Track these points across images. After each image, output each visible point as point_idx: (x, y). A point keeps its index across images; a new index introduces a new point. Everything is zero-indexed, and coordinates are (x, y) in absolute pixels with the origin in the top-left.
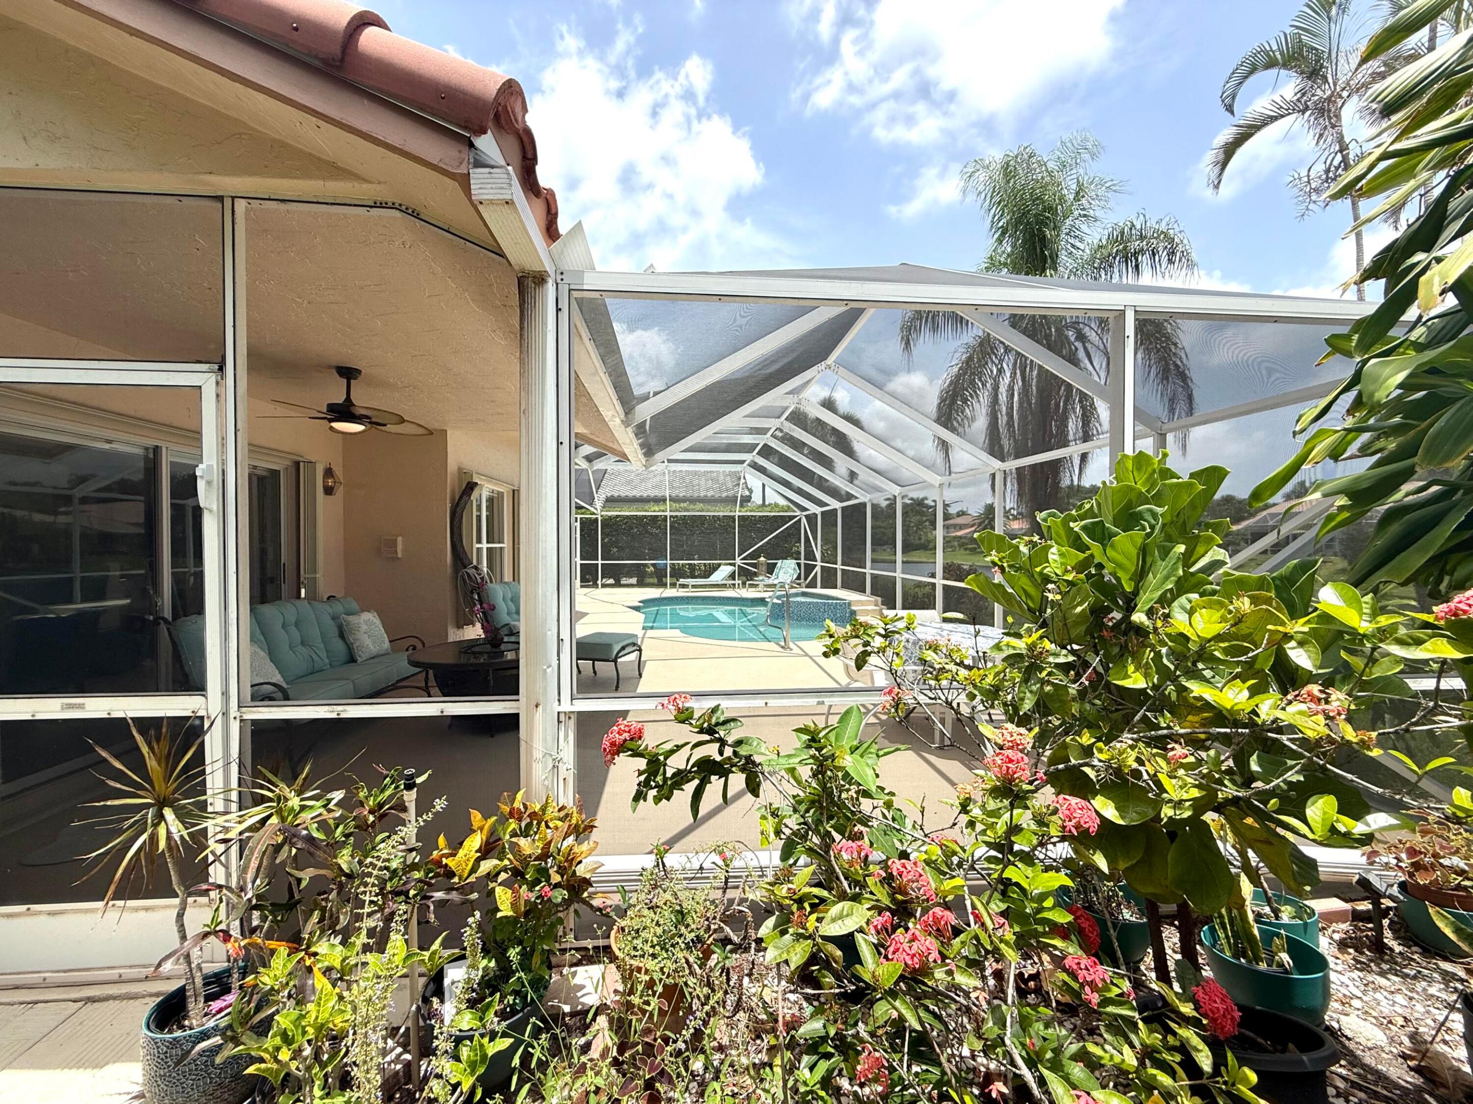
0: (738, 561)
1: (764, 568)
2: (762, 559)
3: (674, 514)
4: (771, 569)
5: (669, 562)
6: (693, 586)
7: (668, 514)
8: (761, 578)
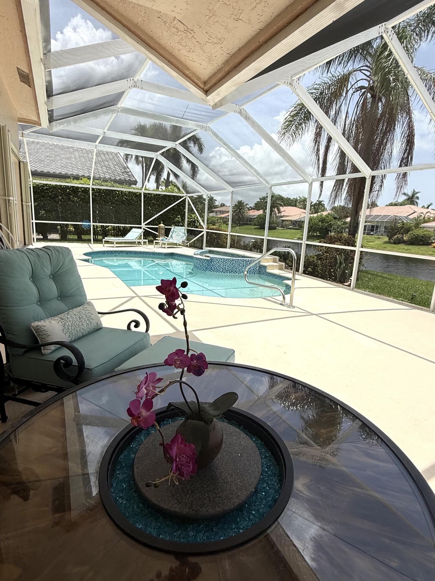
0: (143, 225)
1: (163, 231)
2: (162, 225)
3: (94, 187)
4: (167, 233)
5: (92, 224)
6: (117, 243)
7: (91, 186)
8: (161, 238)
